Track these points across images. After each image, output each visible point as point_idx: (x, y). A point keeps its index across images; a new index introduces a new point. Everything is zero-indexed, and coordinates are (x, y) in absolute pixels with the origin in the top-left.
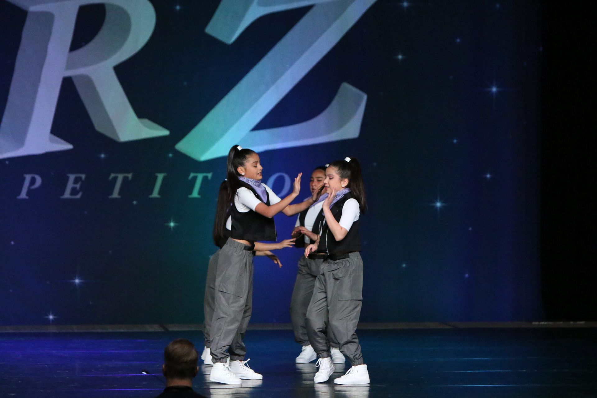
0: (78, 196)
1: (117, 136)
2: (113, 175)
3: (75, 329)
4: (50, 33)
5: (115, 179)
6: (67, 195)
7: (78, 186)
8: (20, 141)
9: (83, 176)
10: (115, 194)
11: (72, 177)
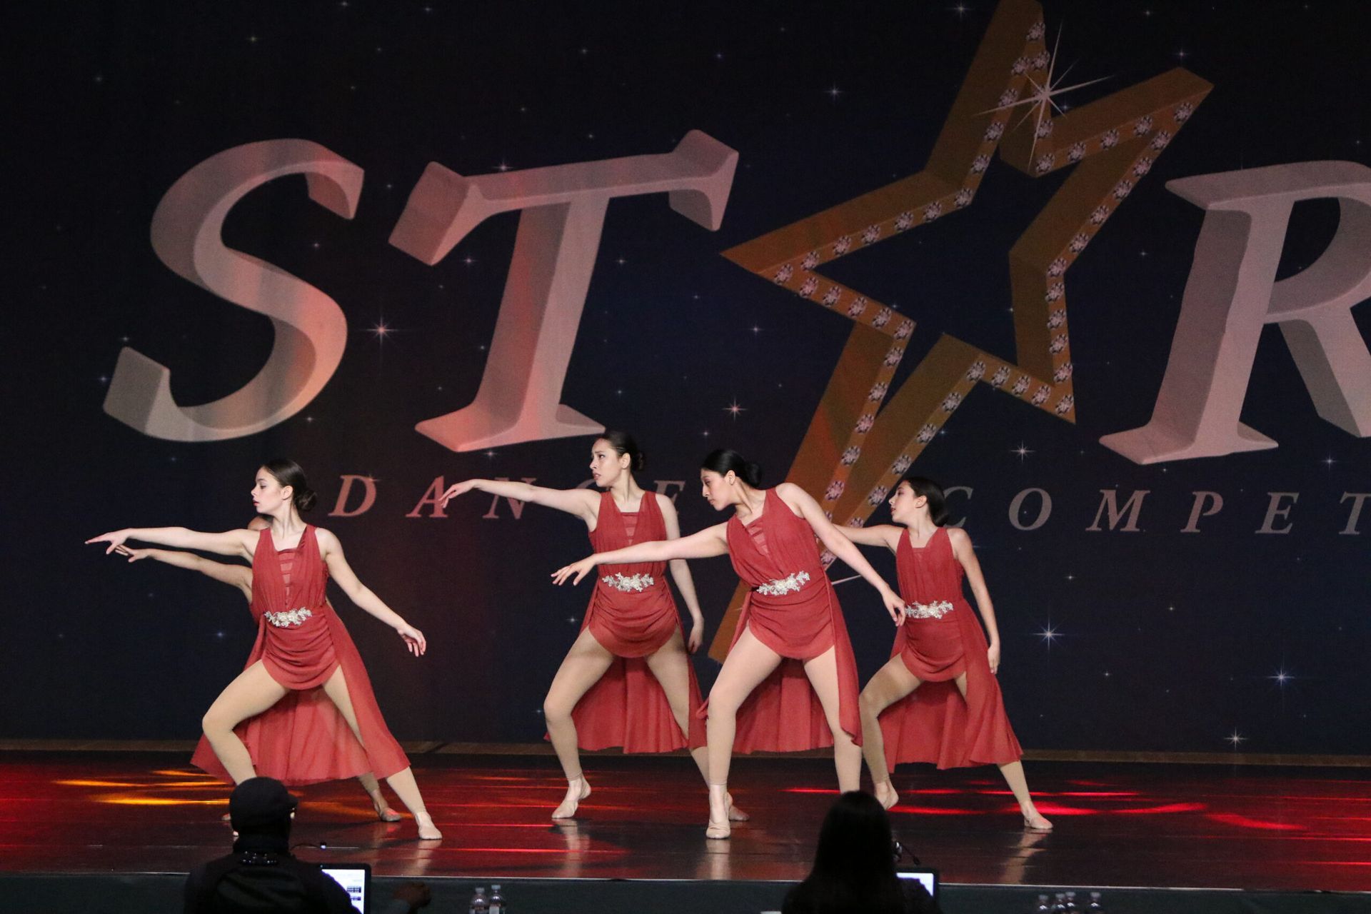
0: (1286, 531)
1: (1356, 428)
2: (1346, 495)
3: (1278, 760)
4: (1243, 249)
5: (1351, 501)
6: (1266, 528)
7: (1286, 513)
8: (1188, 435)
9: (1295, 496)
10: (1351, 529)
11: (1276, 498)
